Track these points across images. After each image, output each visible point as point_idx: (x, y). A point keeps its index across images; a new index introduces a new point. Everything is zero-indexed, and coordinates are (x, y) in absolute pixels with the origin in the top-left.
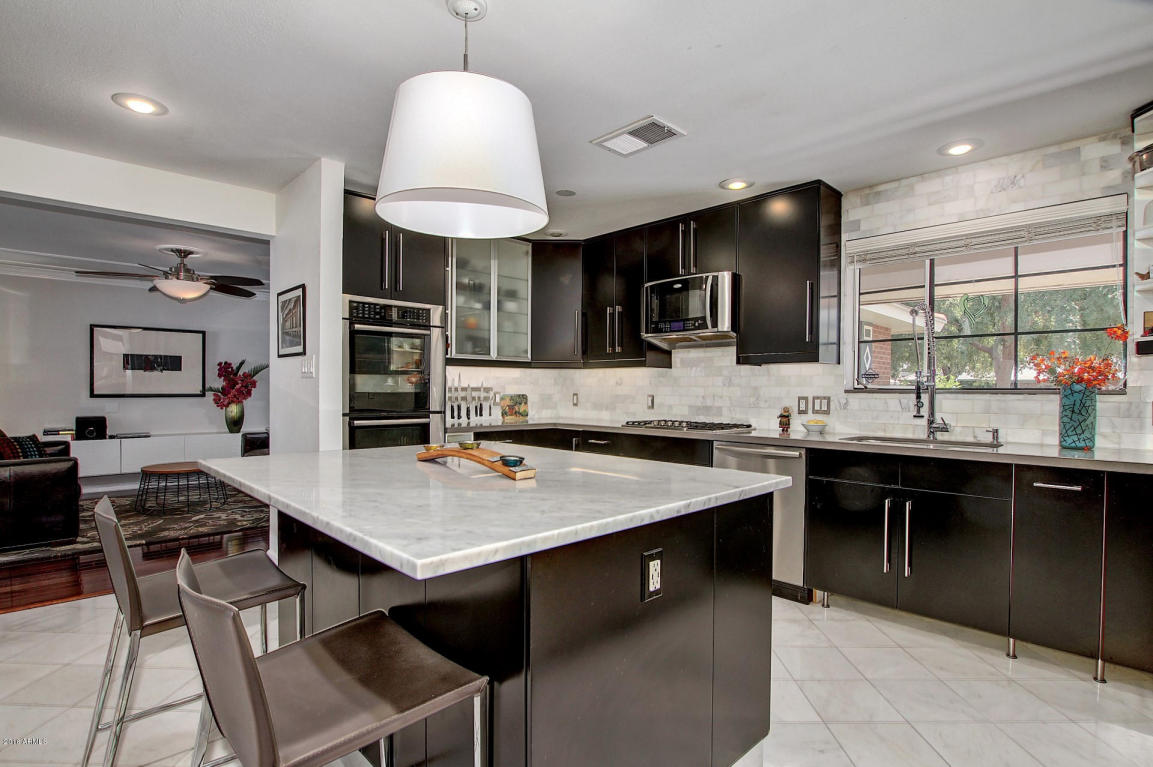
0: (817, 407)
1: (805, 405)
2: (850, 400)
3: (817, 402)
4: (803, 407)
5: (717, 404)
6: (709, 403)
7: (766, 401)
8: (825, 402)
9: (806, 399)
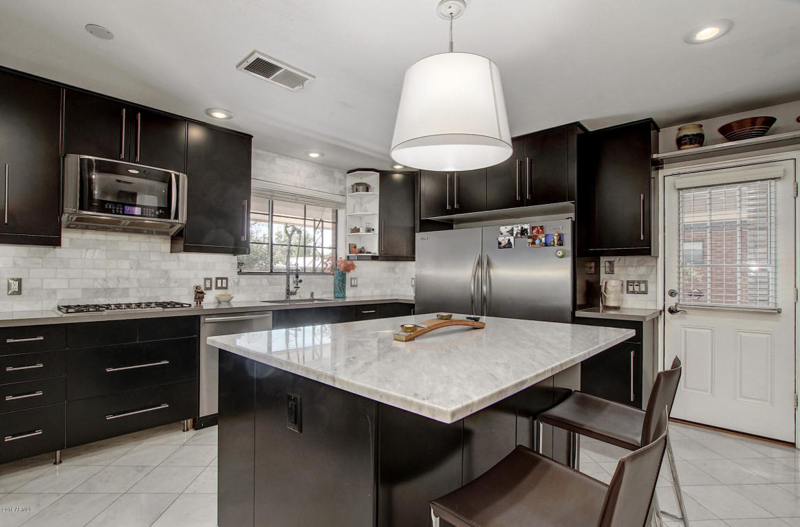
0: (219, 285)
1: (210, 283)
2: (241, 280)
3: (219, 281)
4: (208, 285)
5: (121, 286)
6: (111, 285)
7: (176, 282)
8: (224, 281)
9: (211, 279)
